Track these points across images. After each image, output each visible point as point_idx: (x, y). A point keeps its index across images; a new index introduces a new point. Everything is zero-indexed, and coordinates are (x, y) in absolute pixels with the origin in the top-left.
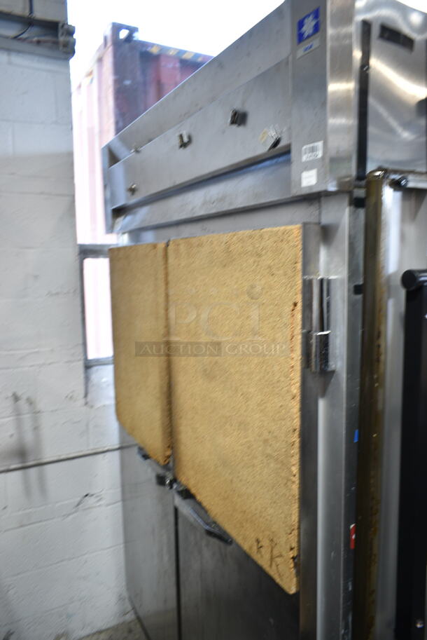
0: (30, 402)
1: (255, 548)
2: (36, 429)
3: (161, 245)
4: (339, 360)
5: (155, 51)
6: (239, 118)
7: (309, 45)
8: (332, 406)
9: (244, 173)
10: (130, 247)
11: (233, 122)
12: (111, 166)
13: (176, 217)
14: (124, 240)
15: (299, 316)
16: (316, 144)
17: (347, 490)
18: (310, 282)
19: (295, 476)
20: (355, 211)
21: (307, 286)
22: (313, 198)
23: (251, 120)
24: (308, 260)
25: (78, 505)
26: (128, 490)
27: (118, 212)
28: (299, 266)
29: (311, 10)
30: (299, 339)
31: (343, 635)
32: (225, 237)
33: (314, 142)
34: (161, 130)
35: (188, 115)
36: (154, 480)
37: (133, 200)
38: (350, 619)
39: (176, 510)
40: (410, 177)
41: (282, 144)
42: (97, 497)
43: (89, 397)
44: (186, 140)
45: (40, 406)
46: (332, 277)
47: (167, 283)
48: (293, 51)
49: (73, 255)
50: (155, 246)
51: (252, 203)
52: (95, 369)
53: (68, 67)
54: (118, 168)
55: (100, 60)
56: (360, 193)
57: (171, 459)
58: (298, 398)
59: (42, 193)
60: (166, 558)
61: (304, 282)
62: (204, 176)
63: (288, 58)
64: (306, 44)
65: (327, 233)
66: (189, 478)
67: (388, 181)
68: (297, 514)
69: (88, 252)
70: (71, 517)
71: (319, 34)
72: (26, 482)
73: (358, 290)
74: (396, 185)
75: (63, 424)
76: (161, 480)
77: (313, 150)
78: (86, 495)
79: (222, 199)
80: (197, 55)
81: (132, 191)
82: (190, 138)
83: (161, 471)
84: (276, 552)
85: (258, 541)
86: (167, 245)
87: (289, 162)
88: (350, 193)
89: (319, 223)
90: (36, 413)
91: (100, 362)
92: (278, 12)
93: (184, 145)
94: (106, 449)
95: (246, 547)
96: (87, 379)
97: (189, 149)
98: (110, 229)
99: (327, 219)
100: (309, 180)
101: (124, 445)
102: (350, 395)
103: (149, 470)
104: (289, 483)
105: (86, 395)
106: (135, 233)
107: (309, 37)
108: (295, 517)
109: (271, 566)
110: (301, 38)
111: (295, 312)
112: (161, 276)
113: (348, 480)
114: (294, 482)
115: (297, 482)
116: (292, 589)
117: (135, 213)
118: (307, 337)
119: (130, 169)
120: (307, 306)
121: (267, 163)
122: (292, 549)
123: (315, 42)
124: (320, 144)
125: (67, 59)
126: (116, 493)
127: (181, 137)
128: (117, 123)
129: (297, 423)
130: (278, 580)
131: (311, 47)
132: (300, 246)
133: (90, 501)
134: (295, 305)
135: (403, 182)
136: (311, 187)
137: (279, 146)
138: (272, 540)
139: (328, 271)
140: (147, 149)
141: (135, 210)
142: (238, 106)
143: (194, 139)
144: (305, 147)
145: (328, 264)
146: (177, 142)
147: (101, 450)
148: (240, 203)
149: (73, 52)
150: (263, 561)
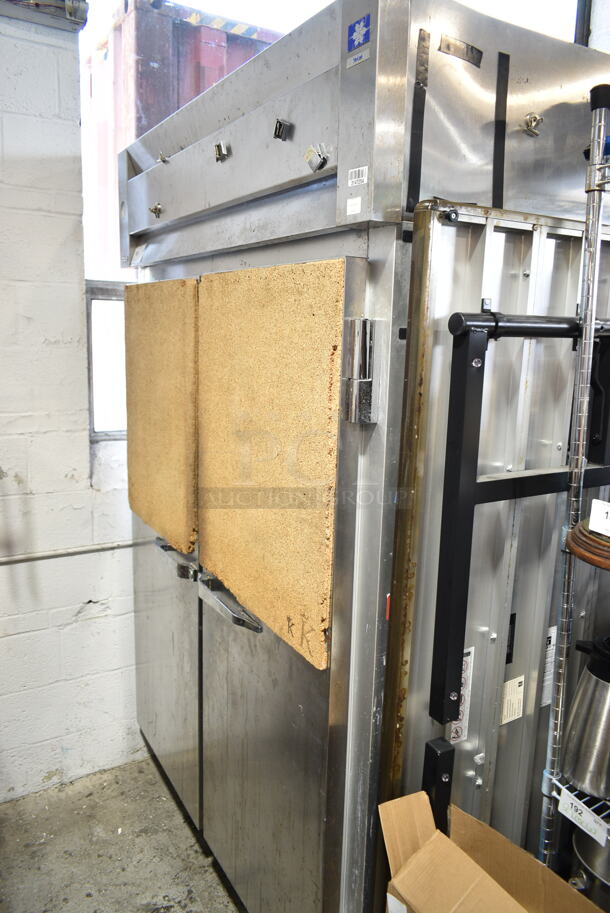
0: (19, 480)
1: (286, 627)
2: (26, 514)
3: (191, 282)
4: (381, 411)
5: (193, 20)
6: (284, 131)
7: (360, 55)
8: (372, 463)
9: (289, 197)
10: (153, 285)
11: (277, 135)
12: (130, 177)
13: (211, 247)
14: (146, 277)
15: (338, 361)
16: (361, 169)
17: (385, 555)
18: (353, 323)
19: (328, 539)
20: (403, 247)
21: (349, 327)
22: (362, 229)
23: (298, 133)
24: (350, 298)
25: (79, 612)
26: (143, 598)
27: (139, 239)
28: (341, 305)
29: (361, 16)
30: (337, 387)
31: (375, 713)
32: (264, 273)
33: (359, 166)
34: (196, 136)
35: (228, 120)
36: (175, 572)
37: (158, 224)
38: (382, 694)
39: (201, 601)
40: (462, 211)
41: (328, 166)
42: (103, 604)
43: (95, 477)
44: (224, 152)
45: (32, 486)
46: (377, 319)
47: (197, 330)
48: (344, 59)
49: (77, 294)
50: (183, 283)
51: (296, 232)
52: (103, 444)
53: (76, 41)
54: (139, 181)
55: (118, 29)
56: (408, 226)
57: (196, 547)
58: (335, 454)
59: (39, 210)
60: (187, 668)
61: (346, 322)
62: (243, 197)
63: (337, 67)
64: (357, 54)
65: (373, 269)
66: (217, 564)
67: (438, 213)
68: (330, 582)
69: (96, 291)
70: (69, 627)
71: (369, 43)
72: (13, 581)
73: (403, 334)
74: (446, 219)
75: (62, 509)
76: (183, 572)
77: (359, 174)
78: (90, 601)
79: (264, 227)
80: (252, 30)
81: (157, 212)
82: (229, 150)
83: (182, 561)
84: (307, 628)
85: (289, 619)
86: (199, 282)
87: (334, 186)
88: (399, 225)
89: (367, 259)
90: (27, 494)
91: (109, 437)
92: (330, 11)
93: (221, 158)
94: (115, 545)
95: (276, 630)
96: (93, 456)
97: (228, 163)
98: (127, 261)
99: (374, 254)
100: (355, 209)
101: (140, 540)
102: (390, 450)
103: (170, 560)
104: (323, 547)
105: (91, 477)
106: (160, 267)
107: (360, 45)
108: (328, 584)
109: (301, 645)
110: (351, 45)
111: (334, 357)
112: (190, 321)
113: (385, 545)
114: (327, 546)
115: (331, 546)
116: (321, 664)
117: (160, 242)
118: (347, 385)
119: (154, 184)
120: (348, 351)
121: (315, 186)
122: (323, 620)
123: (365, 54)
124: (365, 169)
125: (75, 31)
126: (128, 601)
127: (219, 147)
128: (139, 119)
129: (332, 481)
130: (308, 658)
131: (361, 57)
132: (343, 283)
133: (94, 609)
134: (335, 348)
135: (453, 216)
136: (355, 216)
137: (325, 168)
138: (304, 615)
139: (373, 312)
140: (177, 159)
141: (160, 238)
142: (283, 117)
143: (234, 151)
144: (350, 171)
145: (374, 304)
146: (214, 153)
147: (110, 545)
148: (283, 232)
149: (84, 21)
150: (294, 642)
